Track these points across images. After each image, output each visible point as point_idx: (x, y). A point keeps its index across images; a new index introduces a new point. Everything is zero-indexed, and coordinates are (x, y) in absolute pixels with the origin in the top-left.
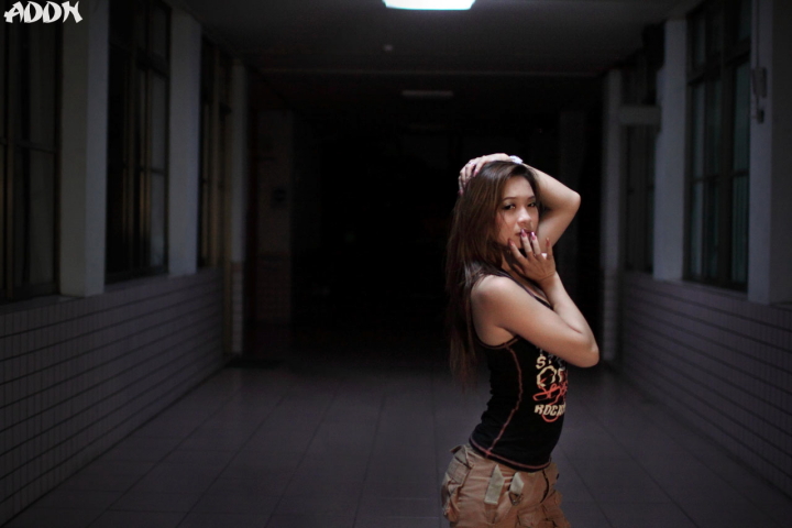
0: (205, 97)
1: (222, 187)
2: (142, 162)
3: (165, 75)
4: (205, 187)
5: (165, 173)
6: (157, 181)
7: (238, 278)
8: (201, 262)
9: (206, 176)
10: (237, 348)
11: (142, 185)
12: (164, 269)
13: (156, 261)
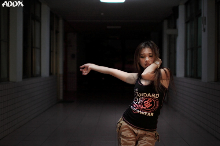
0: (51, 28)
1: (56, 53)
2: (33, 46)
3: (40, 22)
4: (52, 53)
5: (40, 49)
6: (37, 51)
7: (61, 78)
8: (51, 74)
9: (52, 50)
10: (61, 97)
11: (33, 52)
12: (40, 75)
13: (38, 73)
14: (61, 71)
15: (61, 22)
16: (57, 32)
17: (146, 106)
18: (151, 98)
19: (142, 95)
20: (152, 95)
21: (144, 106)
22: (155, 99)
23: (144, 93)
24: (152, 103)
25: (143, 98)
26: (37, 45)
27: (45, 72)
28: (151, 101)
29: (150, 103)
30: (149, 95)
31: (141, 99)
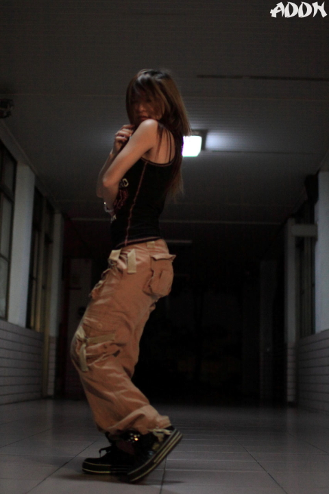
1: (45, 287)
3: (12, 201)
5: (9, 261)
7: (53, 346)
12: (4, 318)
13: (1, 313)
16: (49, 241)
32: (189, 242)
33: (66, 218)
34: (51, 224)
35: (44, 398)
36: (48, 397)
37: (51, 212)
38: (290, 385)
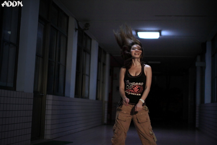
0: (99, 60)
1: (103, 82)
2: (84, 73)
3: (90, 54)
4: (99, 82)
5: (89, 76)
6: (87, 78)
7: (106, 105)
8: (97, 99)
9: (99, 79)
10: (105, 122)
11: (84, 77)
12: (88, 98)
13: (86, 96)
14: (106, 99)
15: (108, 56)
16: (104, 65)
17: (135, 91)
18: (138, 85)
19: (132, 84)
20: (139, 84)
21: (133, 90)
22: (140, 86)
23: (134, 83)
24: (139, 88)
25: (132, 86)
26: (87, 73)
27: (92, 96)
28: (138, 87)
29: (138, 89)
30: (137, 84)
31: (131, 87)
32: (159, 62)
33: (111, 55)
34: (105, 58)
35: (103, 124)
36: (105, 124)
37: (105, 53)
38: (197, 121)
